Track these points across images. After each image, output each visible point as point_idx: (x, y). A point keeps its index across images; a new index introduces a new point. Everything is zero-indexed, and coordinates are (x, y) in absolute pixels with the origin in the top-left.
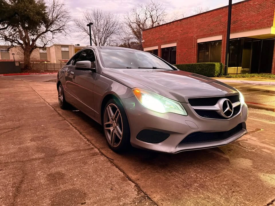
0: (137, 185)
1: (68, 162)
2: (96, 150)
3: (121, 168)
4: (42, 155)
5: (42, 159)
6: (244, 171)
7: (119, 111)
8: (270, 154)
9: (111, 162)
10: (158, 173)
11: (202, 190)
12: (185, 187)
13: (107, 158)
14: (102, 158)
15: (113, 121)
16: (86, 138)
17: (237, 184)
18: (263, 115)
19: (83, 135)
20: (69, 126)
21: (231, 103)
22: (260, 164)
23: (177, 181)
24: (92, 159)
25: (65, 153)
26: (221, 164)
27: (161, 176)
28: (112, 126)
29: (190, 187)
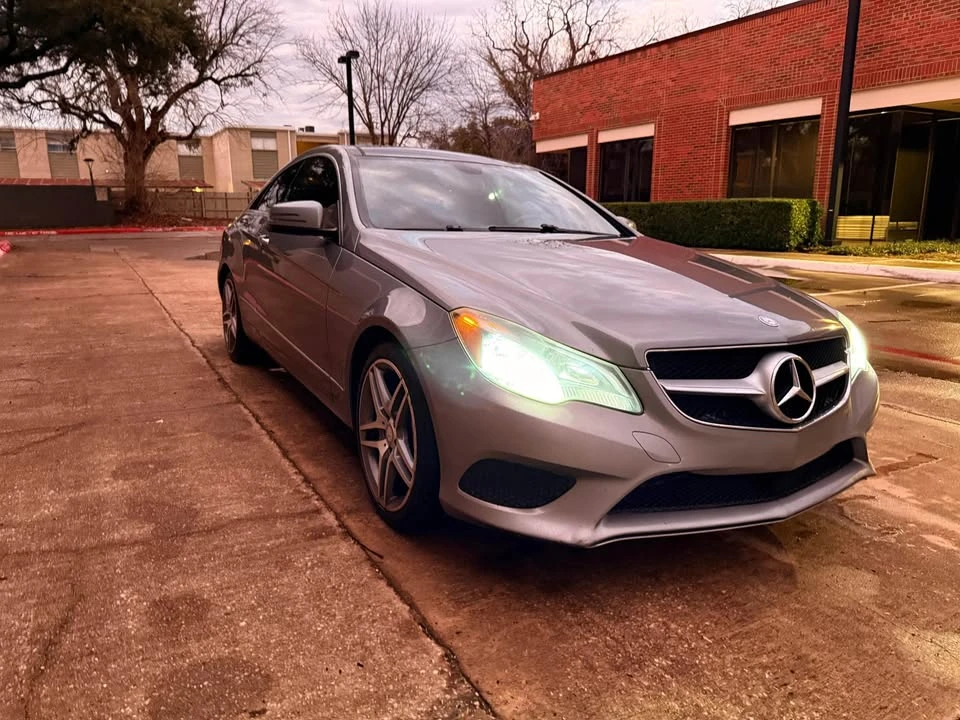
0: (450, 655)
1: (226, 557)
2: (330, 518)
3: (406, 586)
4: (145, 530)
5: (143, 543)
6: (843, 617)
7: (406, 388)
8: (949, 553)
9: (374, 565)
10: (531, 611)
11: (677, 682)
12: (618, 669)
13: (364, 547)
14: (345, 548)
15: (389, 419)
16: (300, 472)
17: (811, 665)
18: (948, 402)
19: (291, 461)
20: (249, 424)
21: (809, 369)
22: (905, 592)
23: (594, 645)
24: (308, 550)
25: (223, 526)
26: (762, 588)
27: (541, 623)
28: (385, 437)
29: (636, 670)
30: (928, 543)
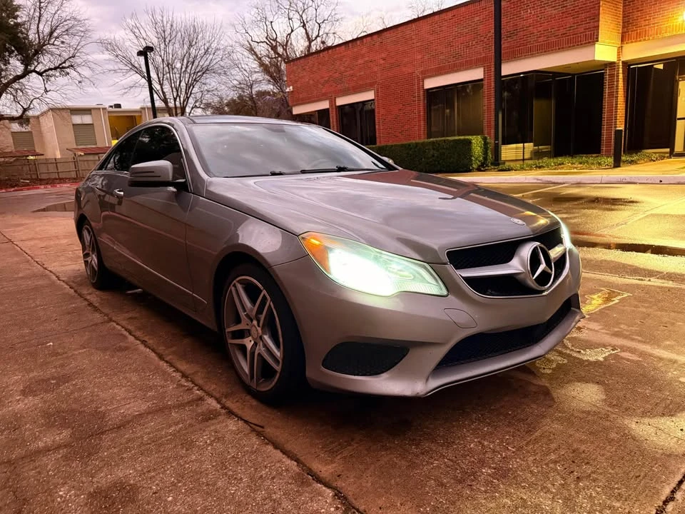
0: (339, 494)
1: (139, 446)
2: (213, 403)
3: (288, 447)
4: (64, 435)
5: (65, 446)
6: (590, 418)
7: (268, 297)
8: (637, 362)
9: (259, 434)
10: (386, 450)
11: (503, 484)
12: (460, 482)
13: (246, 422)
14: (233, 425)
15: (252, 321)
16: (177, 370)
18: (602, 261)
19: (167, 362)
20: (125, 337)
22: (622, 393)
23: (438, 467)
24: (204, 431)
25: (128, 422)
26: (534, 406)
27: (397, 457)
28: (250, 335)
29: (473, 481)
30: (622, 358)
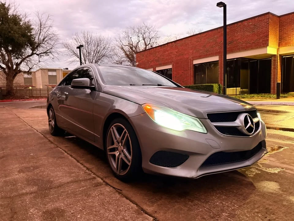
0: (155, 219)
1: (67, 195)
2: (100, 180)
3: (133, 199)
4: (35, 188)
5: (35, 193)
6: (273, 195)
7: (127, 132)
9: (119, 193)
10: (177, 203)
11: (233, 220)
12: (213, 218)
13: (114, 188)
14: (108, 189)
15: (119, 143)
16: (85, 167)
17: (271, 211)
19: (81, 163)
20: (63, 153)
21: (252, 118)
22: (288, 186)
23: (202, 211)
24: (95, 190)
25: (63, 185)
26: (246, 189)
27: (182, 206)
28: (118, 150)
29: (218, 218)
30: (286, 172)
